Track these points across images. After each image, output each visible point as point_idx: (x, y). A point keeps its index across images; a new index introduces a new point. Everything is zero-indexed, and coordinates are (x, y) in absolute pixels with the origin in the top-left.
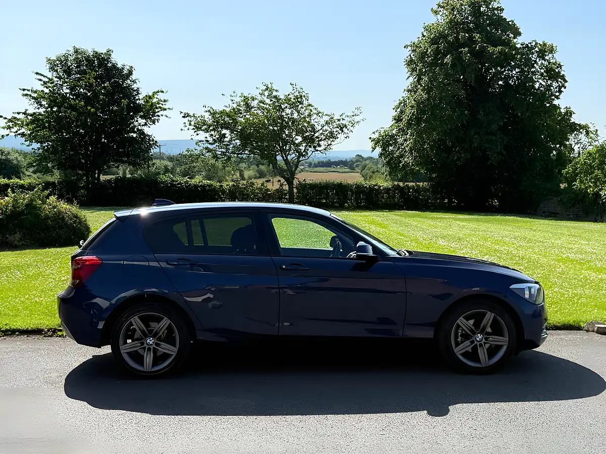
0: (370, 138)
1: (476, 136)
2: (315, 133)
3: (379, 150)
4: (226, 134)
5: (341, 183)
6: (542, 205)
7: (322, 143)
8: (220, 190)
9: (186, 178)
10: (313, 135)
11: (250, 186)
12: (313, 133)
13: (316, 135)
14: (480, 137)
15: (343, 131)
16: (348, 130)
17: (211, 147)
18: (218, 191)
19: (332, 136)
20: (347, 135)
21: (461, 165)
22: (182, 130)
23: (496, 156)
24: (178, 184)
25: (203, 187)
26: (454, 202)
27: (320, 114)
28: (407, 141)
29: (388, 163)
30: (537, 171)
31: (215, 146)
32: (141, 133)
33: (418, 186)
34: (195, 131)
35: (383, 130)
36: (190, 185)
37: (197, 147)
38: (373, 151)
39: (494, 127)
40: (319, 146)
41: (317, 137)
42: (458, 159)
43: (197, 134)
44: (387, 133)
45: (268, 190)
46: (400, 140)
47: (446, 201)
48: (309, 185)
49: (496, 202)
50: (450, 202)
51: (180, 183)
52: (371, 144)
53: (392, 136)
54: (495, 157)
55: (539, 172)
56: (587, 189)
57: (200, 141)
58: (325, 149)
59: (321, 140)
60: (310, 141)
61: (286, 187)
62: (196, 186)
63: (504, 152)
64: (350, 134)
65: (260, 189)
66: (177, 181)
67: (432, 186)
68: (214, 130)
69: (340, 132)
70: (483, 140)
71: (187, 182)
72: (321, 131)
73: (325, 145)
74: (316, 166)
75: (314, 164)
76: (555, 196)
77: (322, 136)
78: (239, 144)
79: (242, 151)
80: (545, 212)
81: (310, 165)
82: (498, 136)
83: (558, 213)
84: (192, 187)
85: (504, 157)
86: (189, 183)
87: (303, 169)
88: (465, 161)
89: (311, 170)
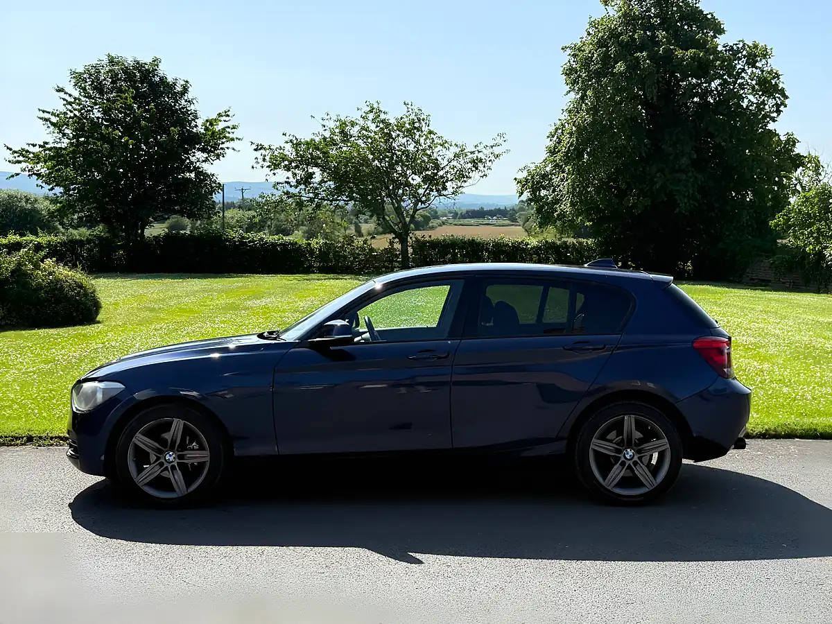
0: (515, 179)
1: (658, 175)
2: (438, 172)
3: (527, 195)
4: (314, 173)
5: (473, 240)
6: (749, 270)
7: (448, 184)
8: (308, 250)
9: (261, 234)
10: (436, 174)
11: (348, 244)
12: (436, 171)
13: (441, 173)
14: (665, 176)
15: (477, 169)
16: (484, 167)
17: (293, 190)
19: (462, 176)
20: (483, 173)
21: (639, 214)
22: (253, 167)
23: (686, 201)
24: (250, 242)
25: (284, 245)
27: (446, 145)
28: (563, 183)
29: (539, 211)
30: (744, 223)
31: (298, 190)
32: (199, 173)
33: (580, 243)
34: (271, 170)
35: (533, 166)
36: (266, 243)
37: (275, 191)
38: (519, 196)
39: (685, 161)
40: (445, 188)
41: (442, 177)
42: (635, 206)
43: (274, 174)
44: (538, 170)
45: (372, 250)
46: (556, 180)
47: (620, 264)
48: (429, 241)
51: (253, 241)
52: (515, 187)
53: (544, 176)
54: (686, 204)
55: (747, 223)
56: (805, 246)
57: (278, 183)
58: (453, 193)
59: (447, 181)
60: (435, 182)
61: (398, 246)
62: (274, 245)
63: (699, 196)
64: (488, 172)
65: (363, 249)
66: (248, 238)
67: (599, 244)
68: (297, 167)
69: (474, 169)
70: (668, 180)
71: (262, 239)
72: (447, 168)
73: (453, 188)
74: (463, 217)
75: (461, 214)
76: (766, 257)
77: (449, 175)
78: (333, 186)
79: (338, 197)
80: (753, 280)
81: (455, 215)
82: (690, 174)
83: (769, 281)
84: (269, 246)
85: (698, 202)
86: (265, 240)
87: (446, 220)
88: (644, 209)
89: (457, 221)
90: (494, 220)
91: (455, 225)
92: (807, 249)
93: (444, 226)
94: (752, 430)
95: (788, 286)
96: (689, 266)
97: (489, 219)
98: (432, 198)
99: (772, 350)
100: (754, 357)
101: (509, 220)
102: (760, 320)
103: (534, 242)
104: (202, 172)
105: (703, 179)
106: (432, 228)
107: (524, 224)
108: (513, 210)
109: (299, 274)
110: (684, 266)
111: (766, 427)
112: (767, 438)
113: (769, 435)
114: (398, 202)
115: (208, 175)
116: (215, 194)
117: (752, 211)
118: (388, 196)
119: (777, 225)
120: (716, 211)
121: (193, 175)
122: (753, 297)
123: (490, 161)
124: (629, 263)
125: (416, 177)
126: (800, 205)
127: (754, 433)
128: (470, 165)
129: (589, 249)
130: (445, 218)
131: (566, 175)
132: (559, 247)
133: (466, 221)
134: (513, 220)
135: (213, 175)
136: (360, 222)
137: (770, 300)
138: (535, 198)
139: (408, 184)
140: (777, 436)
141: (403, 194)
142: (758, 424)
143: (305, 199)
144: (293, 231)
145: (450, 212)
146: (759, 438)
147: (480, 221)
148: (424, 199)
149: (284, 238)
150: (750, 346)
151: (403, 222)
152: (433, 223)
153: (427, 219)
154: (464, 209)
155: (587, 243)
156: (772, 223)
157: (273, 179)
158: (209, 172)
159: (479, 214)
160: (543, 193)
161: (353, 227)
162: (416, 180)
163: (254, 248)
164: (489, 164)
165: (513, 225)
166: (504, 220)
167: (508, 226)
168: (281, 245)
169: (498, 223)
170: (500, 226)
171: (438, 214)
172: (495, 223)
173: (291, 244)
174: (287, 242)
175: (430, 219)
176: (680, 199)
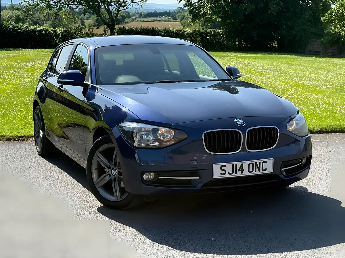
6: (309, 46)
8: (54, 34)
18: (52, 35)
21: (248, 14)
23: (274, 6)
24: (19, 29)
26: (243, 44)
30: (306, 19)
33: (215, 31)
36: (29, 30)
42: (246, 9)
45: (93, 35)
47: (237, 43)
49: (276, 44)
50: (240, 44)
51: (21, 29)
54: (274, 8)
55: (308, 19)
56: (340, 32)
58: (140, 1)
61: (109, 32)
63: (282, 4)
65: (87, 34)
66: (17, 27)
71: (26, 28)
74: (145, 16)
75: (144, 14)
76: (319, 38)
80: (311, 51)
81: (140, 15)
83: (320, 52)
84: (31, 32)
85: (281, 7)
86: (28, 28)
87: (135, 18)
88: (251, 11)
89: (141, 19)
91: (141, 21)
92: (341, 33)
93: (134, 22)
95: (330, 55)
96: (275, 44)
97: (160, 18)
98: (128, 4)
99: (323, 88)
100: (313, 92)
101: (172, 18)
102: (315, 73)
103: (188, 30)
106: (127, 23)
107: (181, 21)
108: (175, 12)
109: (50, 49)
110: (273, 44)
111: (321, 127)
112: (322, 133)
113: (323, 131)
117: (311, 12)
118: (102, 2)
119: (325, 20)
120: (291, 12)
122: (311, 61)
124: (242, 43)
126: (338, 8)
127: (315, 131)
129: (220, 34)
130: (134, 17)
132: (203, 33)
133: (146, 19)
134: (175, 18)
136: (84, 19)
137: (320, 62)
140: (327, 132)
142: (317, 126)
144: (43, 24)
145: (137, 14)
146: (317, 133)
147: (155, 19)
148: (123, 4)
149: (40, 27)
150: (311, 86)
151: (111, 18)
152: (127, 20)
153: (124, 18)
154: (146, 12)
156: (322, 19)
159: (154, 15)
163: (22, 33)
165: (174, 21)
166: (169, 18)
167: (171, 22)
168: (38, 31)
169: (165, 20)
170: (166, 22)
171: (130, 14)
172: (164, 20)
173: (44, 31)
174: (42, 29)
175: (126, 18)
176: (271, 6)
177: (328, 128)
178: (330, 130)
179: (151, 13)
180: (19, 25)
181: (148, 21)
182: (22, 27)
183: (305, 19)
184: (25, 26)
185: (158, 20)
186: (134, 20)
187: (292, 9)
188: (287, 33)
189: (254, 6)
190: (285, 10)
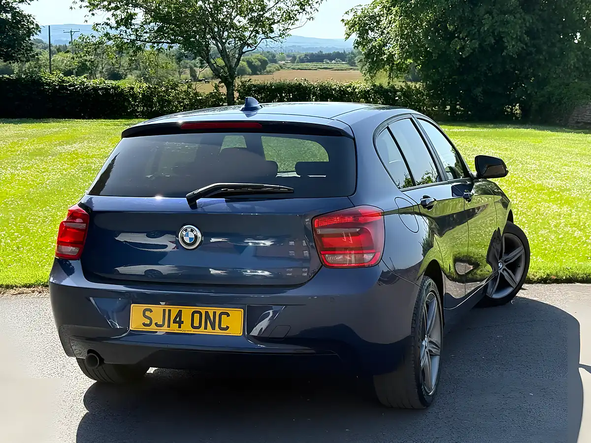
0: (343, 20)
1: (486, 16)
2: (264, 13)
3: (355, 36)
4: (136, 14)
5: (300, 84)
7: (275, 27)
8: (130, 94)
9: (82, 78)
10: (262, 16)
11: (172, 89)
12: (262, 13)
13: (267, 15)
14: (493, 18)
15: (304, 10)
16: (311, 8)
17: (113, 32)
18: (126, 96)
19: (290, 17)
20: (310, 15)
21: (466, 57)
22: (71, 8)
23: (513, 43)
24: (70, 86)
25: (106, 89)
26: (459, 110)
28: (391, 24)
29: (368, 55)
30: (571, 65)
31: (118, 32)
32: (16, 14)
33: (408, 87)
34: (90, 11)
35: (360, 8)
36: (87, 87)
37: (95, 33)
38: (347, 38)
40: (272, 31)
41: (268, 19)
42: (462, 49)
43: (93, 14)
44: (366, 12)
45: (196, 94)
46: (384, 22)
47: (448, 108)
48: (255, 86)
50: (453, 109)
51: (74, 85)
52: (344, 29)
53: (372, 18)
54: (513, 46)
55: (574, 66)
57: (97, 24)
58: (280, 36)
59: (274, 23)
60: (261, 23)
61: (224, 90)
62: (95, 89)
63: (527, 39)
64: (315, 14)
65: (187, 93)
66: (69, 82)
67: (428, 88)
68: (117, 8)
69: (300, 11)
70: (496, 22)
71: (82, 83)
72: (274, 10)
73: (280, 30)
74: (302, 61)
75: (299, 58)
77: (275, 17)
78: (156, 28)
79: (160, 39)
80: (578, 123)
81: (294, 59)
82: (518, 16)
84: (90, 90)
85: (526, 44)
86: (85, 84)
87: (284, 64)
88: (472, 51)
89: (295, 65)
90: (333, 64)
91: (294, 69)
93: (282, 71)
94: (533, 275)
97: (328, 63)
98: (259, 41)
101: (348, 63)
104: (18, 12)
105: (531, 21)
106: (269, 72)
107: (361, 68)
108: (351, 53)
109: (122, 118)
111: (548, 271)
114: (223, 44)
115: (25, 16)
116: (33, 35)
117: (579, 53)
118: (214, 38)
120: (544, 53)
121: (9, 16)
123: (317, 3)
124: (457, 107)
125: (241, 19)
127: (536, 278)
128: (297, 7)
129: (418, 91)
130: (283, 62)
131: (393, 16)
132: (387, 91)
133: (304, 65)
134: (352, 63)
135: (30, 16)
138: (363, 41)
139: (233, 26)
141: (229, 37)
143: (126, 41)
144: (126, 75)
145: (288, 56)
147: (319, 65)
148: (250, 41)
149: (106, 82)
151: (228, 65)
153: (264, 63)
154: (303, 53)
155: (415, 87)
157: (92, 21)
158: (26, 13)
159: (318, 58)
160: (371, 34)
161: (188, 71)
162: (241, 21)
163: (75, 93)
164: (316, 6)
165: (351, 69)
166: (343, 64)
167: (346, 70)
168: (102, 89)
169: (335, 67)
170: (338, 70)
171: (276, 58)
172: (332, 67)
173: (113, 88)
174: (109, 86)
175: (267, 63)
176: (508, 41)
177: (561, 274)
178: (564, 278)
179: (312, 55)
180: (71, 79)
181: (306, 69)
182: (76, 83)
183: (569, 66)
184: (80, 81)
185: (323, 67)
186: (282, 68)
187: (545, 47)
188: (536, 90)
189: (478, 43)
190: (533, 50)
